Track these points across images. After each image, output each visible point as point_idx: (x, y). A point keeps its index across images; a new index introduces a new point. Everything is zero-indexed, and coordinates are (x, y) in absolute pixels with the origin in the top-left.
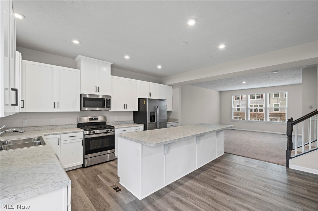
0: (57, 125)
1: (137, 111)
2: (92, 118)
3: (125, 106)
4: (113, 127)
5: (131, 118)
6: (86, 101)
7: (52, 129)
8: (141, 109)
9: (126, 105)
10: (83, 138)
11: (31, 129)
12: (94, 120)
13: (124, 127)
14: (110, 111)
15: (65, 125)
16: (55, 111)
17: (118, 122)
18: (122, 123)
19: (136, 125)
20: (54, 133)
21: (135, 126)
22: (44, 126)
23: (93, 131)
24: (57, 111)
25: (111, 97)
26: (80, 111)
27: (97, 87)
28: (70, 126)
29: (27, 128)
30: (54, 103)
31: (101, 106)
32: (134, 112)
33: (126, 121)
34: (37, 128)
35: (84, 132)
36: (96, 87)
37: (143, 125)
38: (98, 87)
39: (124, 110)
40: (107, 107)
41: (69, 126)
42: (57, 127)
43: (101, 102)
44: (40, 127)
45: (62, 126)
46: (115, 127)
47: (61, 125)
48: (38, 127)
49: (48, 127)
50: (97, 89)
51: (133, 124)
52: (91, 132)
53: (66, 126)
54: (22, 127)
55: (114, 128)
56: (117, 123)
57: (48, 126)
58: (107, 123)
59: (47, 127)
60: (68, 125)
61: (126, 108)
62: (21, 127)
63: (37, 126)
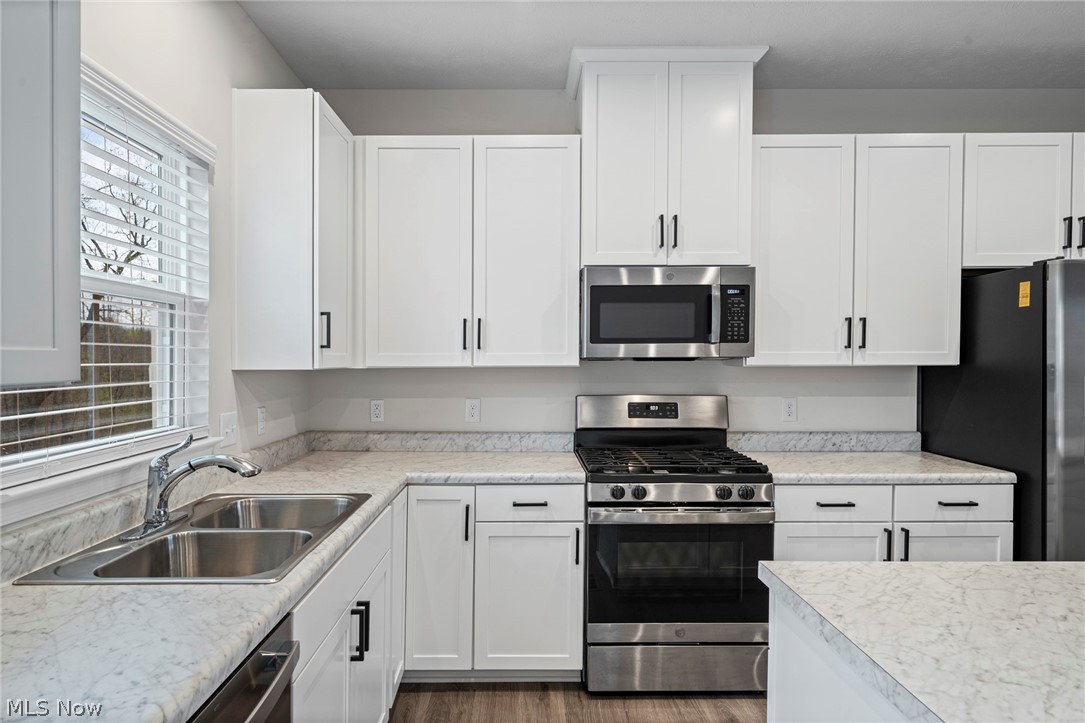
0: (486, 433)
1: (954, 360)
2: (647, 405)
3: (856, 331)
4: (760, 474)
5: (903, 411)
6: (603, 306)
7: (466, 449)
8: (989, 352)
9: (864, 320)
10: (582, 518)
11: (396, 440)
12: (655, 415)
13: (839, 475)
14: (750, 362)
15: (519, 433)
16: (467, 363)
17: (806, 438)
18: (832, 443)
19: (945, 476)
20: (448, 475)
21: (935, 476)
22: (440, 433)
23: (634, 485)
24: (476, 364)
25: (750, 271)
26: (576, 362)
27: (668, 221)
28: (540, 439)
29: (384, 436)
30: (465, 321)
31: (691, 334)
32: (924, 371)
33: (859, 433)
34: (413, 442)
35: (586, 485)
36: (662, 217)
37: (1012, 477)
38: (675, 218)
39: (844, 359)
40: (723, 339)
41: (538, 442)
42: (488, 442)
43: (688, 311)
44: (427, 436)
45: (506, 436)
46: (777, 474)
47: (502, 433)
48: (418, 435)
49: (455, 436)
50: (669, 231)
51: (917, 458)
52: (622, 492)
53: (527, 442)
54: (367, 432)
55: (769, 479)
56: (800, 445)
57: (453, 432)
58: (729, 437)
59: (450, 436)
60: (533, 436)
61: (863, 346)
62: (363, 432)
63: (416, 433)
